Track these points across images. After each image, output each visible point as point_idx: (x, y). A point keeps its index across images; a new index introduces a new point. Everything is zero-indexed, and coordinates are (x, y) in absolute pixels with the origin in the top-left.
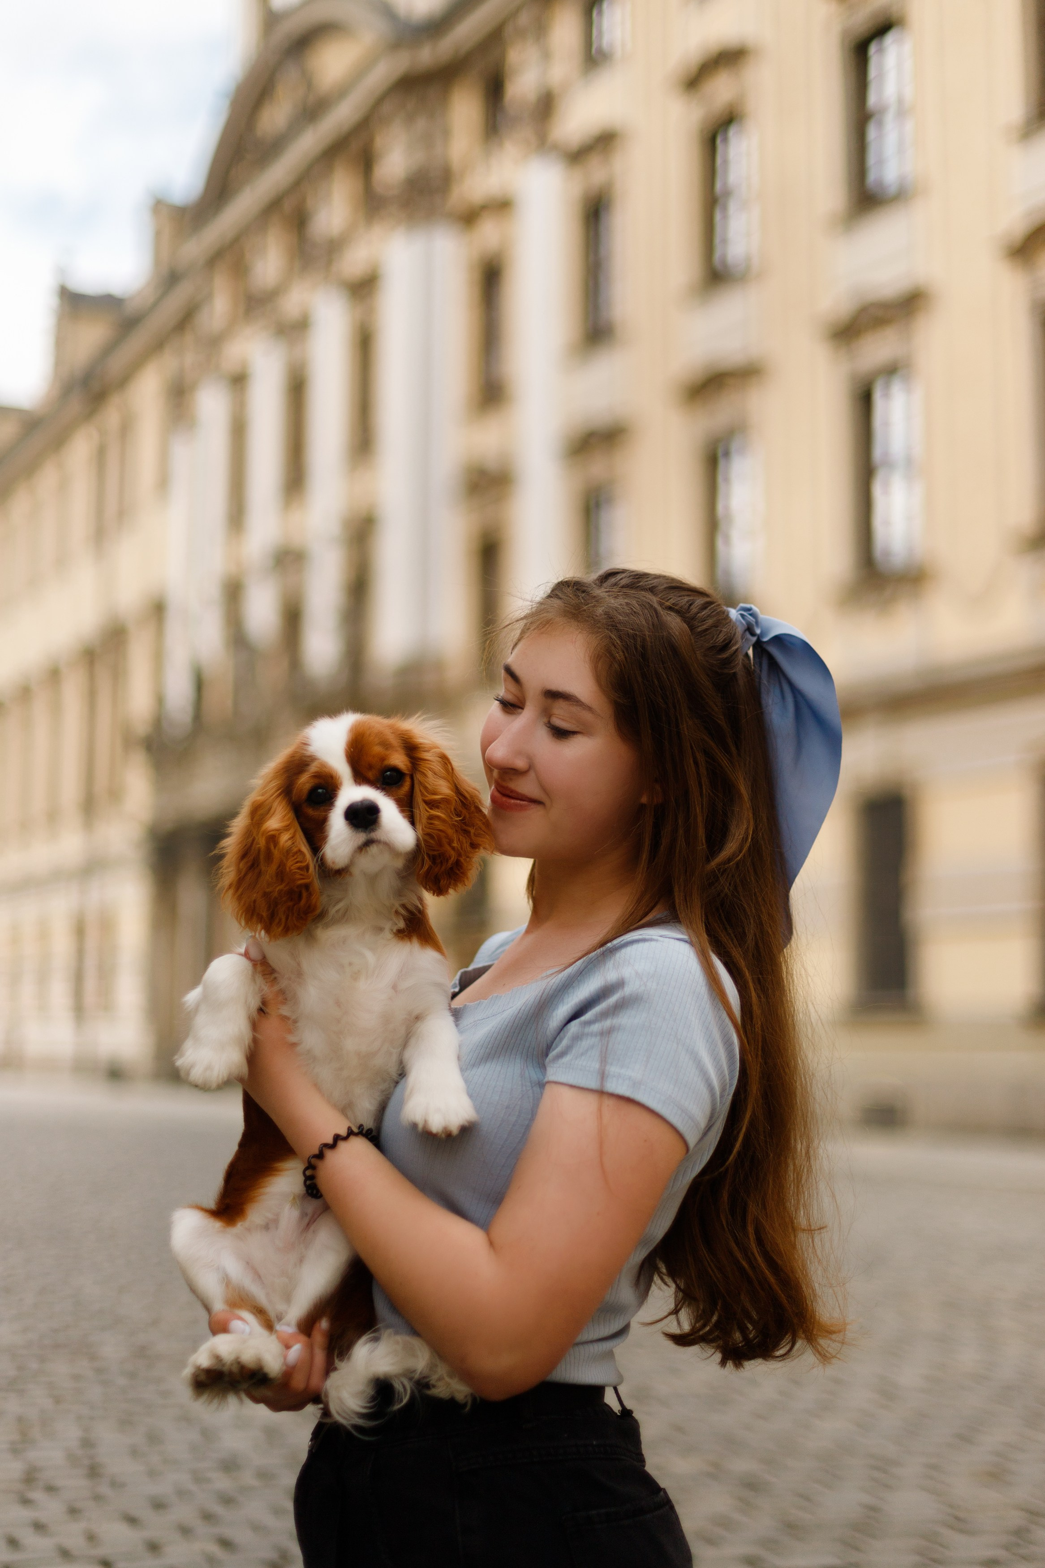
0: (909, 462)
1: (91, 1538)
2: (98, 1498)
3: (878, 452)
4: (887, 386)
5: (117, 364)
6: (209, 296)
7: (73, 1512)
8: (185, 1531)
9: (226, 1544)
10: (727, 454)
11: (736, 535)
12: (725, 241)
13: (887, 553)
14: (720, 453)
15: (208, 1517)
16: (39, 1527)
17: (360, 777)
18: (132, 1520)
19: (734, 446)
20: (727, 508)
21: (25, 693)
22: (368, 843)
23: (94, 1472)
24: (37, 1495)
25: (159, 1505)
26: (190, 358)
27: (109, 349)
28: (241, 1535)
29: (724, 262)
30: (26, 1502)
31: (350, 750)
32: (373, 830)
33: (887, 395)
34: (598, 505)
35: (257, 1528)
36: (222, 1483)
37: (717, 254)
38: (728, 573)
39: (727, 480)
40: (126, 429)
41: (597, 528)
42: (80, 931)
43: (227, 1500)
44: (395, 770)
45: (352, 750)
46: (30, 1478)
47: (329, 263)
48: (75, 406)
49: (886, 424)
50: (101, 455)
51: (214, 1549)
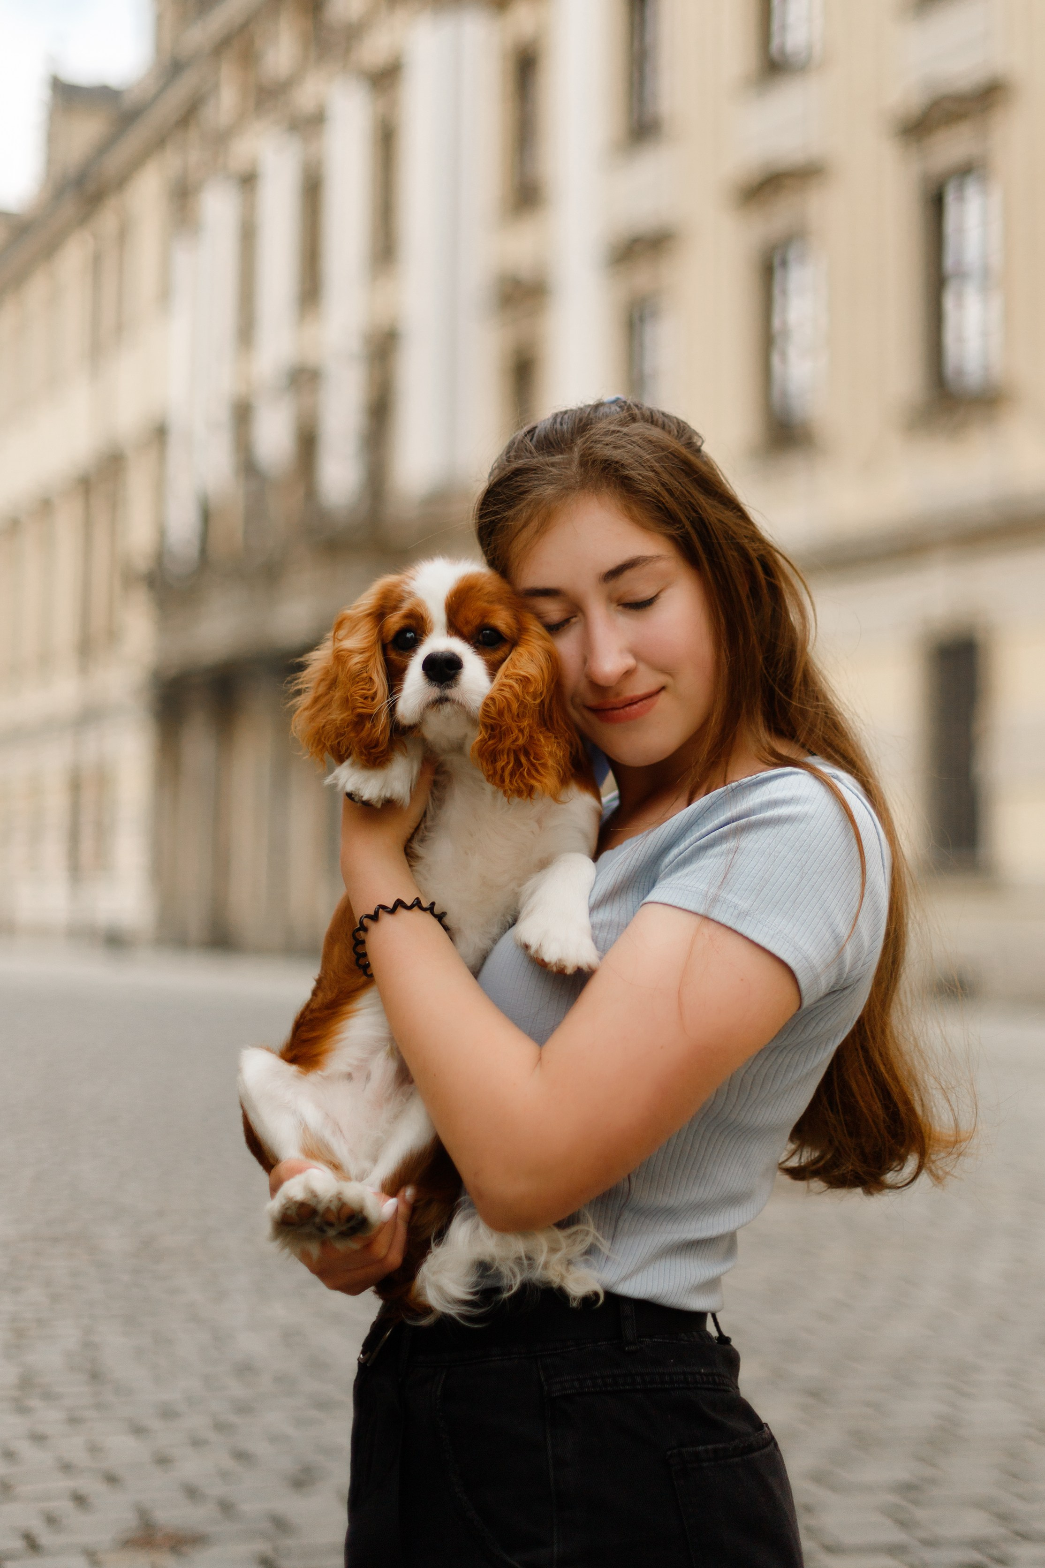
0: (986, 272)
1: (94, 1449)
2: (99, 1406)
3: (949, 262)
4: (961, 188)
5: (114, 162)
6: (216, 86)
7: (74, 1421)
8: (197, 1443)
9: (242, 1456)
10: (784, 263)
11: (793, 353)
12: (784, 27)
13: (960, 372)
14: (776, 262)
15: (221, 1427)
16: (38, 1438)
17: (454, 627)
18: (138, 1430)
19: (792, 255)
20: (784, 323)
21: (14, 526)
22: (442, 701)
23: (95, 1376)
24: (34, 1403)
25: (168, 1413)
26: (195, 156)
27: (105, 147)
28: (260, 1447)
29: (782, 50)
30: (22, 1409)
31: (451, 598)
32: (449, 687)
33: (961, 198)
34: (642, 320)
35: (275, 1439)
36: (237, 1389)
37: (775, 43)
38: (784, 394)
39: (784, 292)
40: (123, 235)
41: (641, 345)
42: (75, 786)
43: (244, 1408)
44: (495, 630)
45: (454, 598)
46: (26, 1382)
47: (348, 50)
48: (69, 209)
49: (960, 230)
50: (97, 261)
51: (228, 1463)
